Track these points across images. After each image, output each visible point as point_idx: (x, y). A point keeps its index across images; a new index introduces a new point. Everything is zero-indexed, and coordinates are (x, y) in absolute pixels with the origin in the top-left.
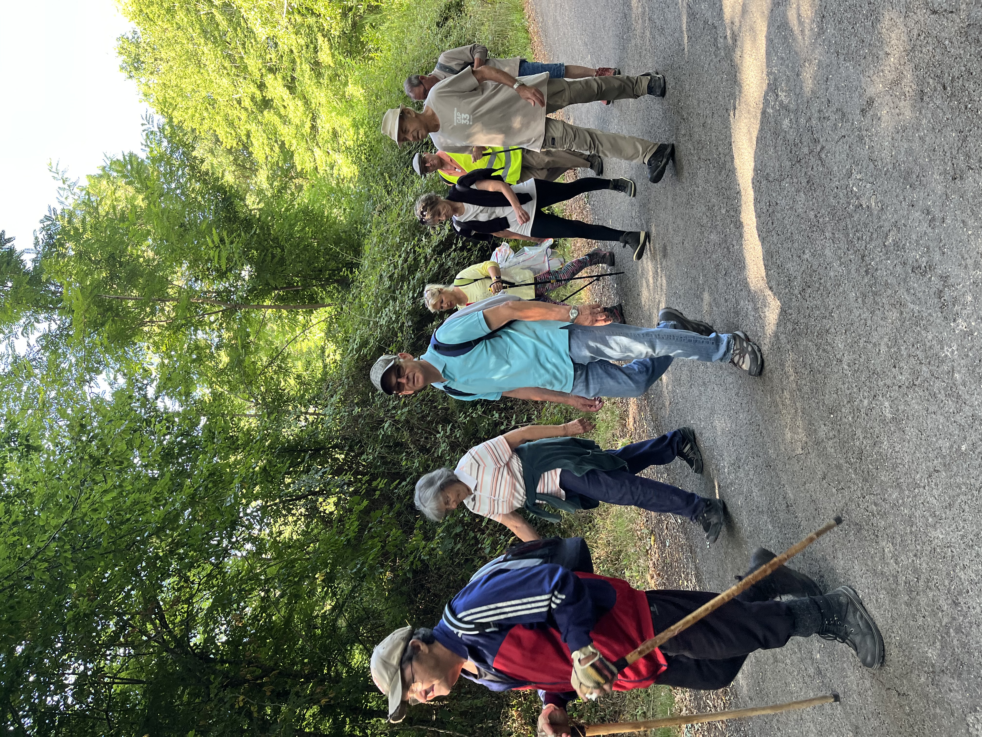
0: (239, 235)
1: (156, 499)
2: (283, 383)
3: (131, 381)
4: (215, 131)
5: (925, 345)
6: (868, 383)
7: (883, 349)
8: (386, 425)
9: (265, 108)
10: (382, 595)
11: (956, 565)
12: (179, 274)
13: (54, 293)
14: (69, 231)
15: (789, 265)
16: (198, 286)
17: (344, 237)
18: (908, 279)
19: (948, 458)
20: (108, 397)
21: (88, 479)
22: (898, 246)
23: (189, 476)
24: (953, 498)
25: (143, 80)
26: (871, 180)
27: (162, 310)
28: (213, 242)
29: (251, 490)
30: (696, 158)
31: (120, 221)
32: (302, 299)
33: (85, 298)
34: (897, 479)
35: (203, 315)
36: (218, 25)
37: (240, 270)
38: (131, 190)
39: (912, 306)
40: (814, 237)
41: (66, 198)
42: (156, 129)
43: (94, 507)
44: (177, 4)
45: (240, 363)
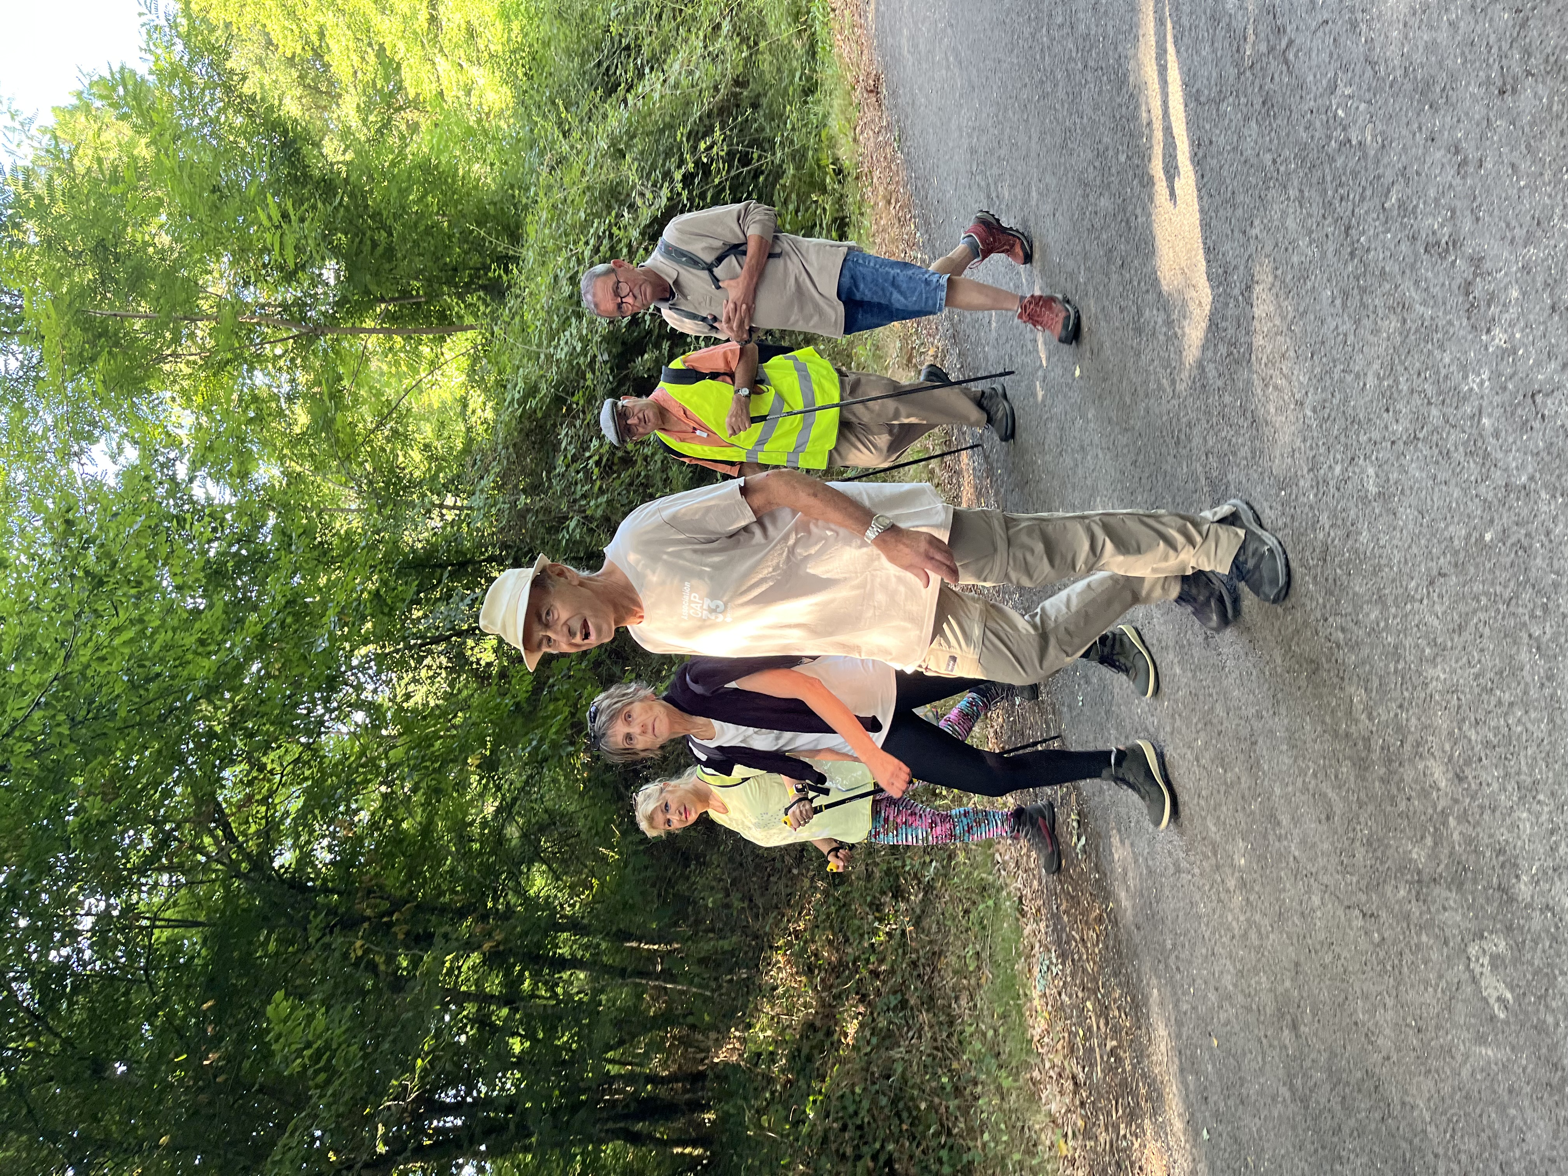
0: (314, 207)
1: (202, 642)
2: (401, 459)
3: (149, 453)
4: (265, 26)
5: (1438, 372)
6: (1343, 439)
7: (1371, 381)
8: (573, 524)
10: (575, 790)
12: (216, 274)
13: (9, 308)
14: (27, 201)
15: (1227, 247)
16: (249, 295)
17: (492, 212)
18: (1418, 265)
19: (1462, 554)
20: (111, 481)
21: (87, 609)
22: (1406, 210)
23: (255, 608)
24: (1466, 617)
26: (1368, 96)
27: (192, 336)
28: (270, 218)
29: (357, 628)
30: (1079, 66)
31: (110, 183)
32: (427, 317)
33: (61, 314)
34: (1379, 589)
35: (262, 343)
37: (320, 268)
38: (126, 128)
39: (1421, 309)
40: (1269, 197)
41: (19, 146)
42: (162, 22)
43: (99, 654)
45: (328, 423)
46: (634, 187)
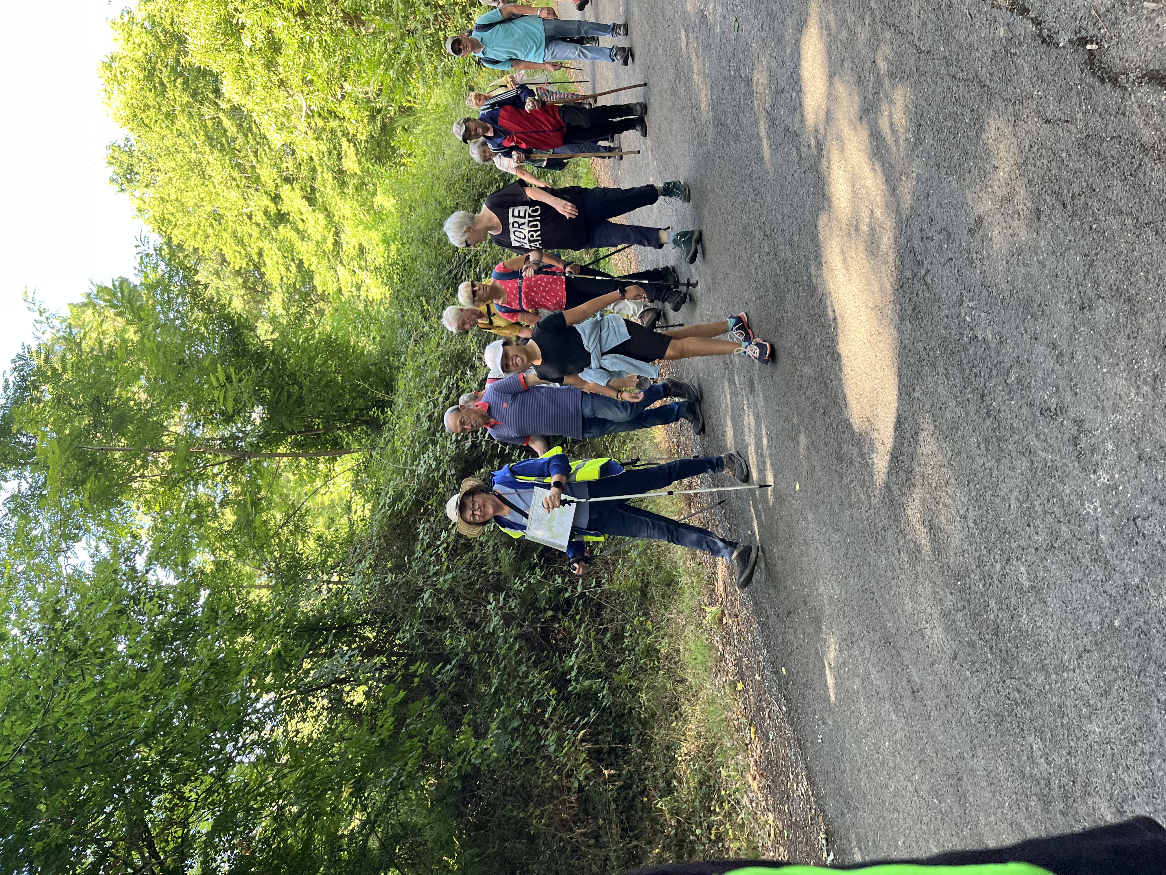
0: (250, 372)
2: (300, 547)
3: (118, 553)
4: (221, 250)
6: (999, 545)
7: (1014, 504)
8: (426, 596)
9: (281, 223)
10: (425, 806)
11: (1118, 765)
12: (177, 419)
13: (25, 445)
14: (46, 372)
16: (199, 433)
17: (373, 370)
18: (1037, 424)
19: (1100, 635)
20: (88, 569)
21: (63, 676)
22: (1022, 385)
23: (186, 664)
25: (137, 193)
26: (986, 308)
27: (155, 462)
28: (218, 380)
29: (262, 681)
30: (783, 279)
31: (107, 359)
32: (324, 444)
33: (63, 452)
34: (1041, 660)
35: (205, 467)
36: (225, 131)
37: (250, 413)
38: (121, 322)
40: (924, 372)
41: (43, 333)
42: (152, 251)
43: (68, 710)
44: (178, 108)
45: (249, 523)
46: (474, 354)
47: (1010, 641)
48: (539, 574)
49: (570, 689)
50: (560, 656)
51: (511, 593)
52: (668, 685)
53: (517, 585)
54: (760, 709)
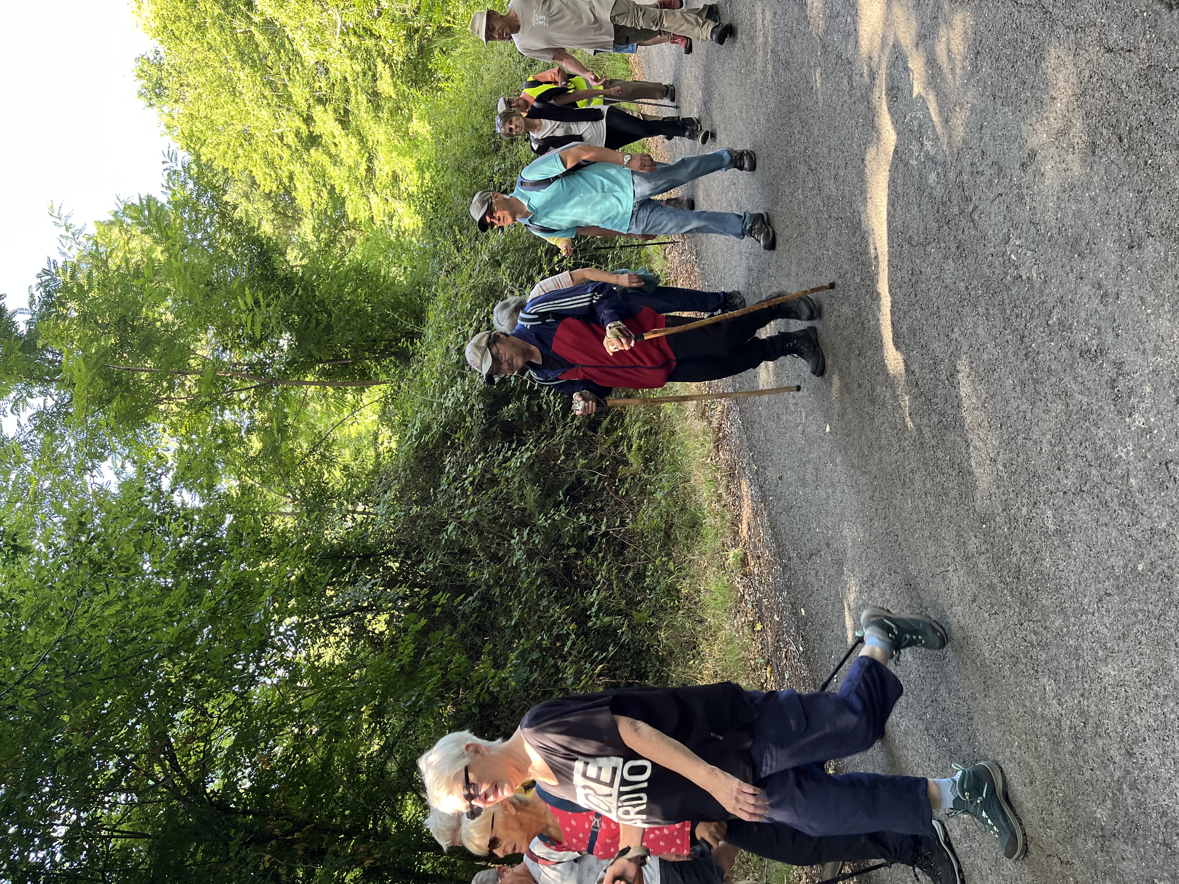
0: (278, 297)
1: (169, 614)
2: (326, 475)
3: (142, 470)
4: (251, 172)
5: (1094, 443)
6: (1027, 488)
7: (1046, 447)
8: (451, 528)
9: (312, 146)
11: (1130, 708)
12: (204, 342)
13: (51, 362)
14: (72, 287)
15: (935, 345)
16: (226, 357)
17: (403, 301)
18: (1076, 366)
19: (1122, 579)
20: (114, 489)
21: (87, 588)
22: (1064, 326)
23: (210, 587)
24: (1128, 628)
25: (166, 109)
26: (1033, 246)
27: (183, 384)
28: (246, 304)
29: (285, 604)
30: (826, 216)
31: (134, 278)
32: (352, 374)
33: (89, 369)
34: (1061, 603)
35: (232, 392)
36: (257, 46)
37: (278, 339)
38: (148, 240)
39: (1080, 397)
40: (964, 313)
41: (69, 249)
42: (179, 168)
43: (93, 622)
44: (209, 20)
45: (275, 450)
46: (506, 287)
47: (1030, 584)
48: (564, 511)
49: (590, 624)
50: (581, 593)
51: (535, 529)
52: (687, 625)
53: (541, 521)
54: (778, 649)
